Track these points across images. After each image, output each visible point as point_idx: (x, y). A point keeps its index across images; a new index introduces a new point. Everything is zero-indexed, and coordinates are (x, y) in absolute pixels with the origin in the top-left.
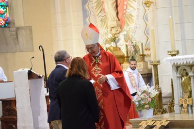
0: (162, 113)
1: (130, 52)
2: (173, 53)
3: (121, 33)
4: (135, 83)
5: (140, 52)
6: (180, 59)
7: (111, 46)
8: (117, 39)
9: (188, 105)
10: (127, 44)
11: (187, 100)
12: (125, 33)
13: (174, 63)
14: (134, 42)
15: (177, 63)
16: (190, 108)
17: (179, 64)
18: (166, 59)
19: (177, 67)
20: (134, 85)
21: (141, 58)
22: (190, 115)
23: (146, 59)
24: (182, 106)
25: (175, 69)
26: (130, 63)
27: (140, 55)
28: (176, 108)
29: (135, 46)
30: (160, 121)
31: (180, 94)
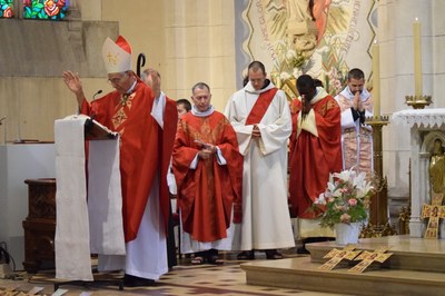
0: (385, 234)
2: (419, 102)
3: (316, 50)
6: (428, 116)
7: (293, 78)
8: (307, 61)
10: (329, 74)
12: (326, 49)
13: (416, 124)
14: (344, 71)
15: (422, 125)
16: (443, 226)
17: (426, 126)
18: (398, 113)
19: (422, 134)
24: (427, 220)
25: (418, 136)
28: (414, 224)
30: (373, 251)
31: (424, 194)
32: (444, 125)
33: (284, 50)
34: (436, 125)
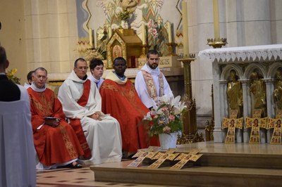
0: (195, 141)
1: (152, 38)
2: (218, 43)
3: (138, 7)
4: (155, 91)
5: (168, 39)
6: (225, 53)
7: (121, 28)
8: (131, 15)
9: (236, 129)
10: (148, 24)
11: (236, 120)
12: (145, 6)
13: (216, 60)
14: (159, 22)
15: (221, 60)
16: (239, 134)
17: (223, 60)
18: (202, 52)
19: (220, 66)
20: (153, 94)
21: (169, 49)
22: (239, 146)
23: (178, 51)
24: (226, 129)
25: (218, 69)
26: (148, 57)
27: (168, 45)
28: (217, 133)
29: (160, 29)
30: (188, 153)
31: (223, 110)
32: (236, 59)
33: (114, 7)
34: (231, 59)
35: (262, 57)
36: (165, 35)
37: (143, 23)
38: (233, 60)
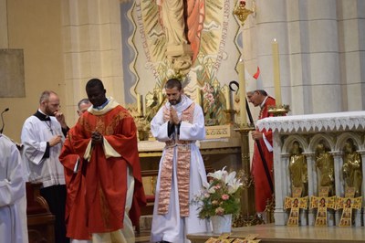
0: (254, 224)
1: (208, 104)
2: (279, 110)
3: (192, 69)
5: (225, 106)
6: (287, 122)
8: (184, 79)
9: (300, 210)
10: (203, 88)
11: (300, 200)
12: (199, 67)
13: (277, 130)
14: (216, 85)
15: (282, 130)
16: (303, 215)
17: (285, 131)
18: (261, 121)
19: (282, 137)
22: (304, 229)
23: (237, 119)
24: (289, 210)
25: (279, 140)
27: (226, 112)
28: (279, 214)
29: (217, 95)
30: (243, 239)
31: (285, 188)
32: (300, 129)
33: (165, 69)
34: (294, 129)
35: (328, 127)
36: (222, 101)
37: (198, 87)
38: (297, 130)
